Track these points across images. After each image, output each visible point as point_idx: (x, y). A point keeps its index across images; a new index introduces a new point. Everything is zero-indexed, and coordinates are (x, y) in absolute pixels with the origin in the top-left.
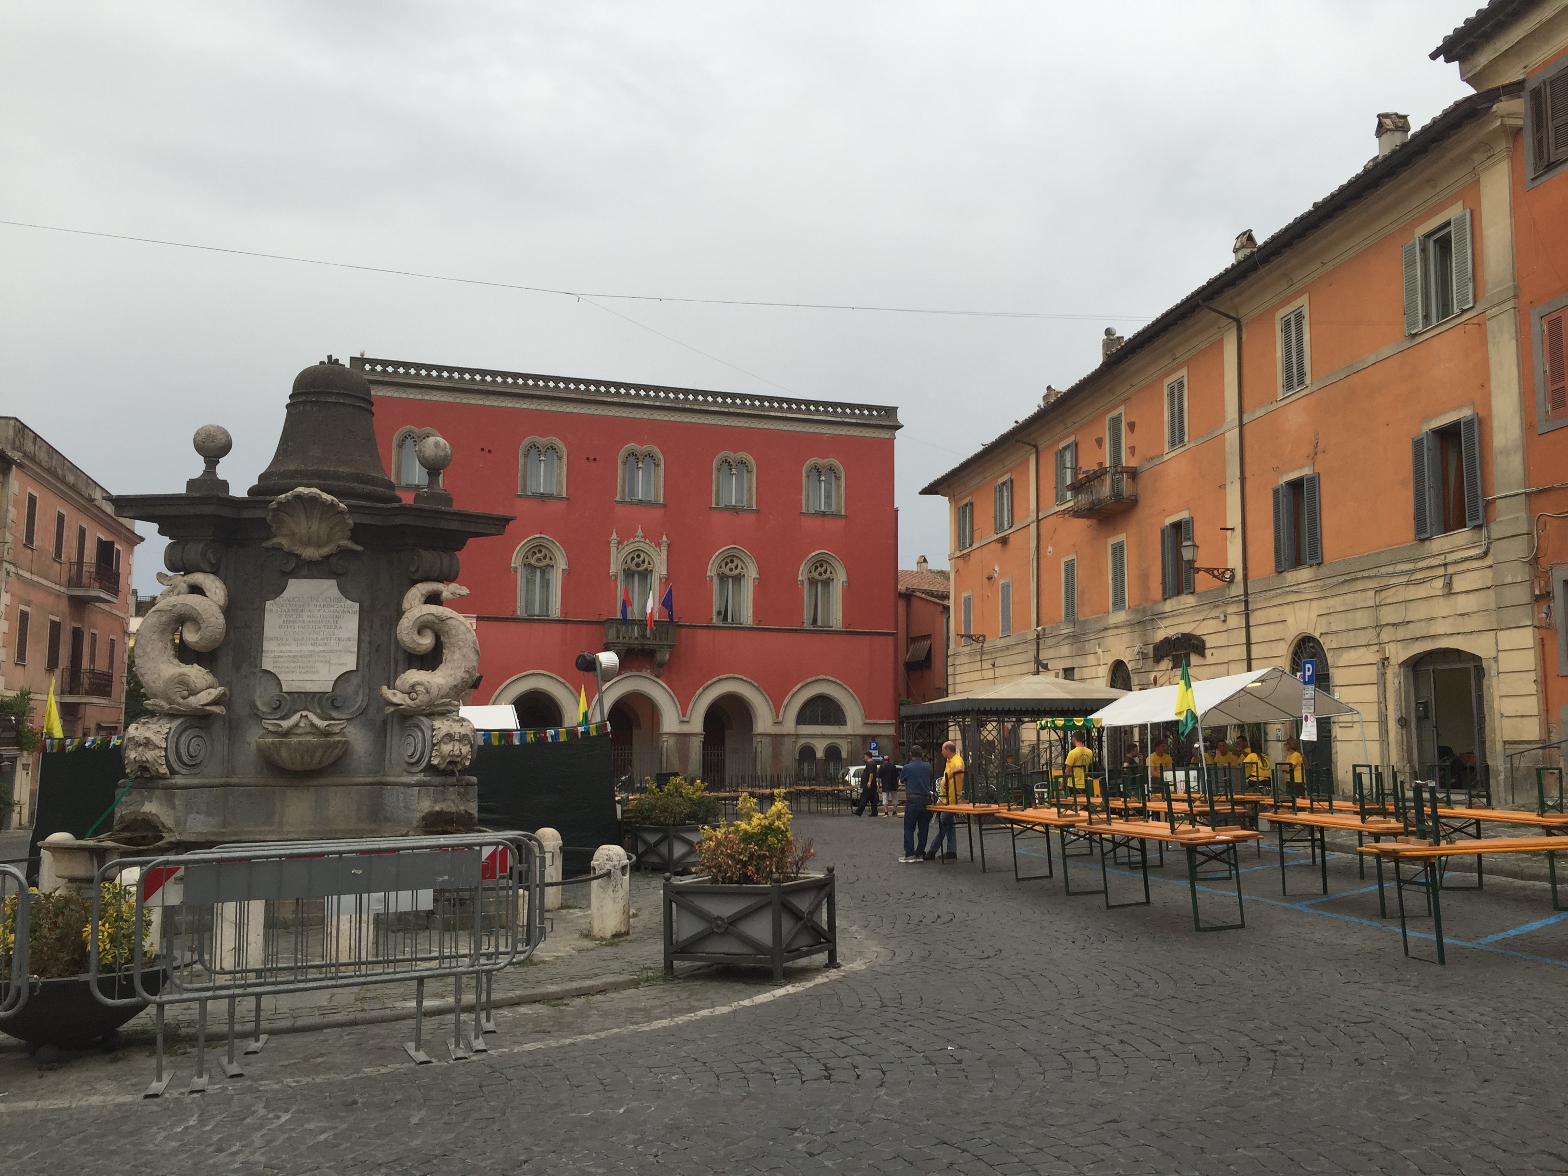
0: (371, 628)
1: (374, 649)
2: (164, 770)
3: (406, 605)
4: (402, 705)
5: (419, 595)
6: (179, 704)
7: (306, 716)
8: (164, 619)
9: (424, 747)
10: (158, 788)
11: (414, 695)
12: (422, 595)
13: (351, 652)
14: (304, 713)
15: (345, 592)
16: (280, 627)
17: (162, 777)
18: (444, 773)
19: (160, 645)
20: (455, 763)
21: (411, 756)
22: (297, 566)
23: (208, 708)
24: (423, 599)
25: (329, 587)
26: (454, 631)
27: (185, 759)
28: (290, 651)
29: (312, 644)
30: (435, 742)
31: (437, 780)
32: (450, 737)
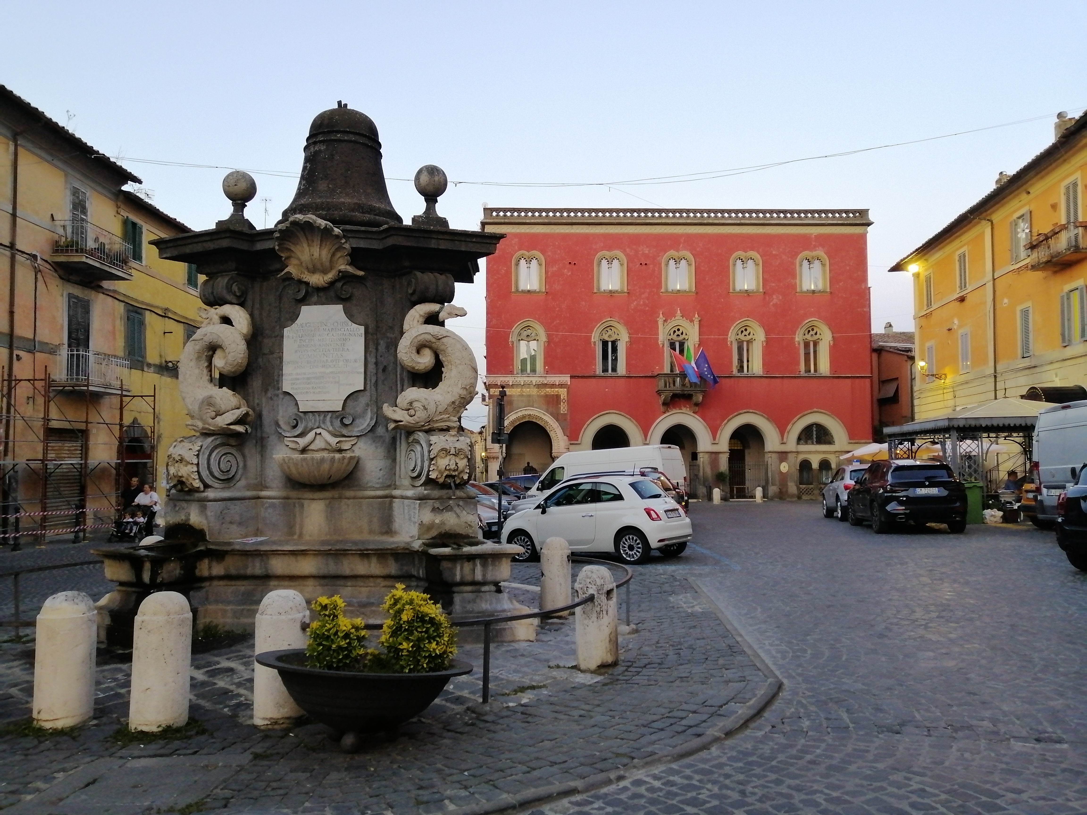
0: (377, 349)
1: (380, 370)
2: (197, 484)
3: (406, 327)
4: (402, 421)
5: (418, 316)
6: (209, 424)
7: (320, 434)
8: (198, 347)
9: (423, 461)
10: (194, 501)
11: (412, 412)
12: (421, 316)
13: (358, 373)
14: (318, 431)
15: (350, 316)
16: (296, 352)
17: (197, 490)
18: (444, 486)
19: (197, 371)
20: (453, 477)
21: (413, 470)
22: (307, 293)
23: (232, 427)
24: (422, 320)
25: (337, 310)
26: (449, 349)
27: (217, 474)
28: (304, 374)
29: (323, 366)
30: (432, 457)
31: (436, 493)
32: (446, 451)
